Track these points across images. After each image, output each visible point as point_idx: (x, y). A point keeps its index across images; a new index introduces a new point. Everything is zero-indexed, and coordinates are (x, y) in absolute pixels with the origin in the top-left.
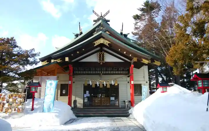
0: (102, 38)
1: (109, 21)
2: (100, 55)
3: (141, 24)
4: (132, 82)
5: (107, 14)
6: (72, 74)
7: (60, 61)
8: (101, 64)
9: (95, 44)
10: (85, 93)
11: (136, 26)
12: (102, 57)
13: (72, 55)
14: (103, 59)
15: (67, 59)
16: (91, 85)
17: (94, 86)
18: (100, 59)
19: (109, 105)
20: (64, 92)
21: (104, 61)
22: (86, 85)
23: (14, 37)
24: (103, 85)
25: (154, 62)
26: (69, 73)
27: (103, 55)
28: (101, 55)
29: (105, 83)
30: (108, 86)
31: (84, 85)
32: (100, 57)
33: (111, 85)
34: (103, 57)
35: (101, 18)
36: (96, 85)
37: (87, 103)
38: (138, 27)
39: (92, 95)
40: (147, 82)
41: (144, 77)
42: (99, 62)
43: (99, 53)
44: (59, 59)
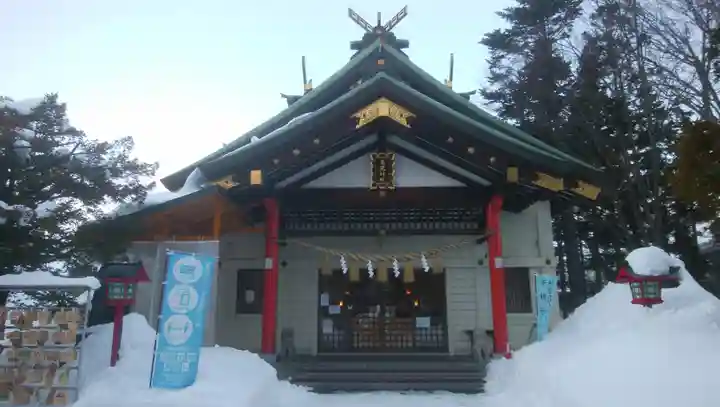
0: (383, 99)
2: (377, 163)
3: (514, 64)
4: (499, 263)
5: (398, 19)
7: (231, 185)
8: (382, 194)
9: (359, 119)
12: (383, 171)
13: (276, 161)
14: (388, 178)
15: (256, 177)
16: (345, 272)
17: (355, 277)
18: (376, 178)
19: (410, 344)
20: (250, 296)
21: (391, 185)
22: (327, 271)
23: (56, 96)
24: (391, 272)
25: (576, 186)
27: (389, 163)
28: (382, 162)
29: (396, 266)
30: (409, 278)
31: (320, 271)
32: (376, 171)
33: (419, 272)
34: (389, 169)
35: (379, 32)
36: (364, 272)
37: (331, 339)
38: (503, 71)
39: (350, 308)
40: (548, 262)
41: (537, 243)
42: (375, 188)
43: (374, 156)
44: (229, 178)
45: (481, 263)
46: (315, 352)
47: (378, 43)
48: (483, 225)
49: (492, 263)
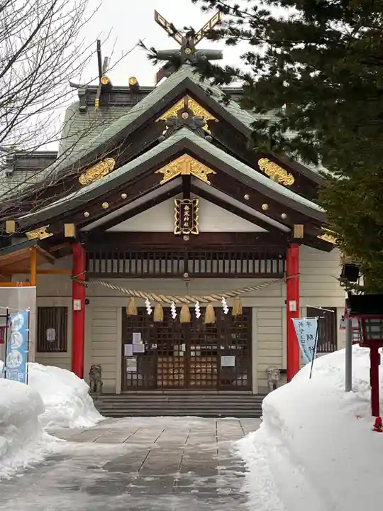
0: (186, 155)
2: (181, 209)
4: (292, 306)
6: (82, 274)
7: (46, 235)
8: (186, 238)
9: (163, 175)
10: (127, 339)
12: (187, 217)
13: (87, 214)
14: (192, 223)
15: (69, 230)
18: (180, 223)
20: (51, 334)
26: (74, 272)
27: (192, 209)
28: (187, 208)
32: (181, 216)
34: (193, 215)
36: (167, 311)
37: (135, 377)
39: (154, 346)
42: (178, 233)
43: (178, 202)
44: (43, 229)
46: (118, 391)
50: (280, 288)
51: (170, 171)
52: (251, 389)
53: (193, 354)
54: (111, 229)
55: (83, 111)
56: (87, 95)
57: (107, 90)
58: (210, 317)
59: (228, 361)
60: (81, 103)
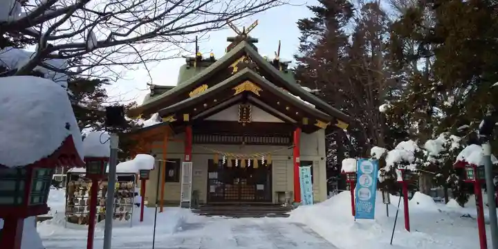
0: (248, 81)
1: (256, 41)
2: (242, 109)
3: (312, 39)
4: (298, 159)
6: (190, 140)
7: (173, 120)
8: (244, 124)
9: (236, 91)
11: (304, 43)
12: (245, 114)
13: (195, 109)
14: (248, 116)
15: (186, 117)
18: (242, 117)
19: (253, 198)
20: (171, 173)
21: (249, 120)
25: (337, 123)
27: (248, 110)
28: (245, 109)
32: (242, 113)
34: (248, 113)
35: (244, 36)
36: (233, 162)
38: (308, 44)
40: (322, 159)
41: (317, 149)
42: (240, 122)
43: (241, 106)
44: (172, 117)
45: (290, 158)
46: (205, 202)
47: (242, 45)
48: (291, 140)
49: (295, 160)
50: (291, 151)
51: (240, 89)
52: (271, 201)
53: (243, 183)
54: (207, 119)
55: (188, 68)
56: (190, 62)
57: (199, 58)
58: (256, 166)
59: (260, 187)
60: (188, 64)
